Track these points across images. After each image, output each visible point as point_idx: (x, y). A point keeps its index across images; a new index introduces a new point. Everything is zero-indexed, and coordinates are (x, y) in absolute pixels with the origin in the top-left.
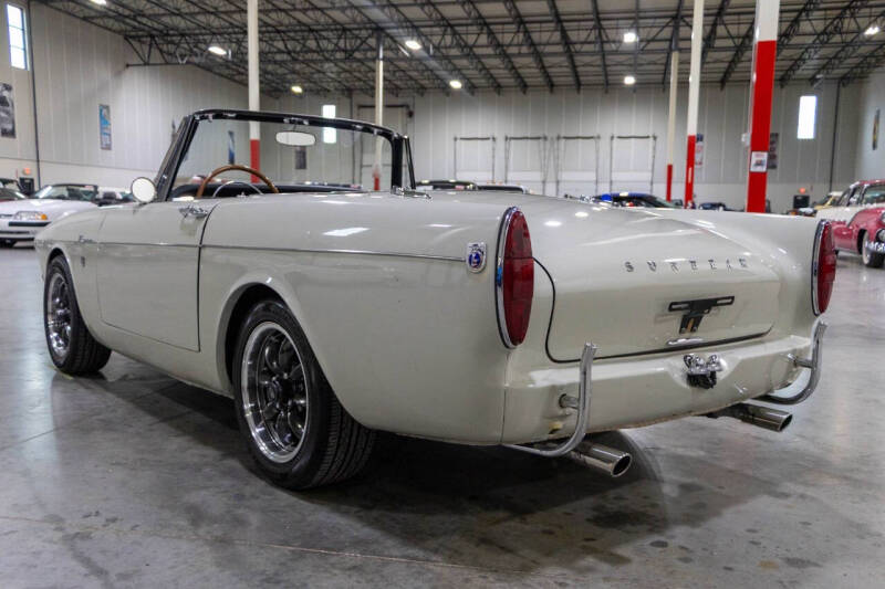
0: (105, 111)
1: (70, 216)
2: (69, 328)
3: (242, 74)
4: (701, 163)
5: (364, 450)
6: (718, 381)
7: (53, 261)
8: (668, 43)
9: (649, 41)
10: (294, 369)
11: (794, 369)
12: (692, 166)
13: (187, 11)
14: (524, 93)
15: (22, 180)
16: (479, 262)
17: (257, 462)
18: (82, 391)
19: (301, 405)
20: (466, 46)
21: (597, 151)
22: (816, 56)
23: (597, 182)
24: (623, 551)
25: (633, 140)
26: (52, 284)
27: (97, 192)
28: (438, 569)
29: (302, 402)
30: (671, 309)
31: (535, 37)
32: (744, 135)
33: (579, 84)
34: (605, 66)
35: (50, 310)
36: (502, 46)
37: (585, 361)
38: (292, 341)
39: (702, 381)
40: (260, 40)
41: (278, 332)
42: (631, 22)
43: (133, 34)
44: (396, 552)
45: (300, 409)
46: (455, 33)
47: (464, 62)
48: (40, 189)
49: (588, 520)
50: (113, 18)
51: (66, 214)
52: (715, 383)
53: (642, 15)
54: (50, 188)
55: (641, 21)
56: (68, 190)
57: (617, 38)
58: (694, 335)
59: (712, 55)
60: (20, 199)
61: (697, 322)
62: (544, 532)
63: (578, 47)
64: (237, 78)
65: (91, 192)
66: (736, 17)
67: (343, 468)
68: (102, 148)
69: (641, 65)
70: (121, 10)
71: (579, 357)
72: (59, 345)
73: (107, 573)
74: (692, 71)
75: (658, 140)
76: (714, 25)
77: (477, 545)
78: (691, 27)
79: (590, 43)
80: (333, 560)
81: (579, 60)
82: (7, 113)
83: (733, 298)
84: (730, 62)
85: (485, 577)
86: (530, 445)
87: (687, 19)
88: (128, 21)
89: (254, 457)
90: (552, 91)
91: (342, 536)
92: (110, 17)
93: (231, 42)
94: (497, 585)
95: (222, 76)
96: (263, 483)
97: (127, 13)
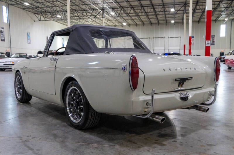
0: (29, 34)
1: (20, 62)
2: (21, 91)
3: (66, 23)
4: (193, 44)
5: (98, 118)
6: (189, 99)
7: (17, 73)
8: (183, 11)
9: (178, 11)
10: (80, 98)
11: (210, 96)
12: (191, 45)
13: (51, 6)
14: (144, 26)
15: (7, 53)
16: (125, 69)
17: (71, 123)
18: (25, 107)
19: (81, 107)
20: (127, 13)
21: (164, 41)
22: (225, 14)
23: (164, 50)
24: (164, 143)
25: (174, 38)
26: (17, 79)
27: (27, 56)
28: (117, 148)
29: (82, 106)
30: (175, 81)
31: (146, 10)
32: (203, 36)
33: (159, 23)
34: (166, 18)
35: (16, 86)
36: (137, 13)
37: (153, 94)
38: (79, 91)
39: (185, 99)
40: (71, 13)
41: (75, 89)
42: (173, 6)
43: (36, 12)
44: (107, 144)
45: (81, 108)
46: (124, 10)
47: (127, 18)
48: (11, 55)
49: (157, 136)
50: (31, 8)
51: (19, 61)
52: (188, 99)
53: (175, 4)
54: (14, 55)
55: (176, 5)
56: (19, 55)
57: (169, 10)
58: (182, 87)
59: (196, 14)
60: (6, 58)
61: (183, 84)
62: (145, 139)
63: (158, 13)
64: (64, 24)
65: (25, 56)
66: (202, 4)
67: (93, 123)
68: (28, 44)
69: (176, 17)
70: (33, 6)
71: (151, 93)
72: (18, 95)
73: (33, 149)
74: (190, 19)
75: (181, 38)
76: (196, 6)
77: (127, 142)
78: (189, 7)
79: (162, 12)
80: (90, 146)
81: (159, 16)
82: (2, 35)
83: (192, 78)
84: (201, 16)
85: (129, 149)
86: (140, 115)
87: (188, 5)
88: (35, 9)
89: (70, 122)
90: (151, 25)
91: (93, 141)
92: (30, 8)
93: (63, 14)
94: (132, 151)
95: (60, 23)
96: (73, 128)
97: (34, 7)
